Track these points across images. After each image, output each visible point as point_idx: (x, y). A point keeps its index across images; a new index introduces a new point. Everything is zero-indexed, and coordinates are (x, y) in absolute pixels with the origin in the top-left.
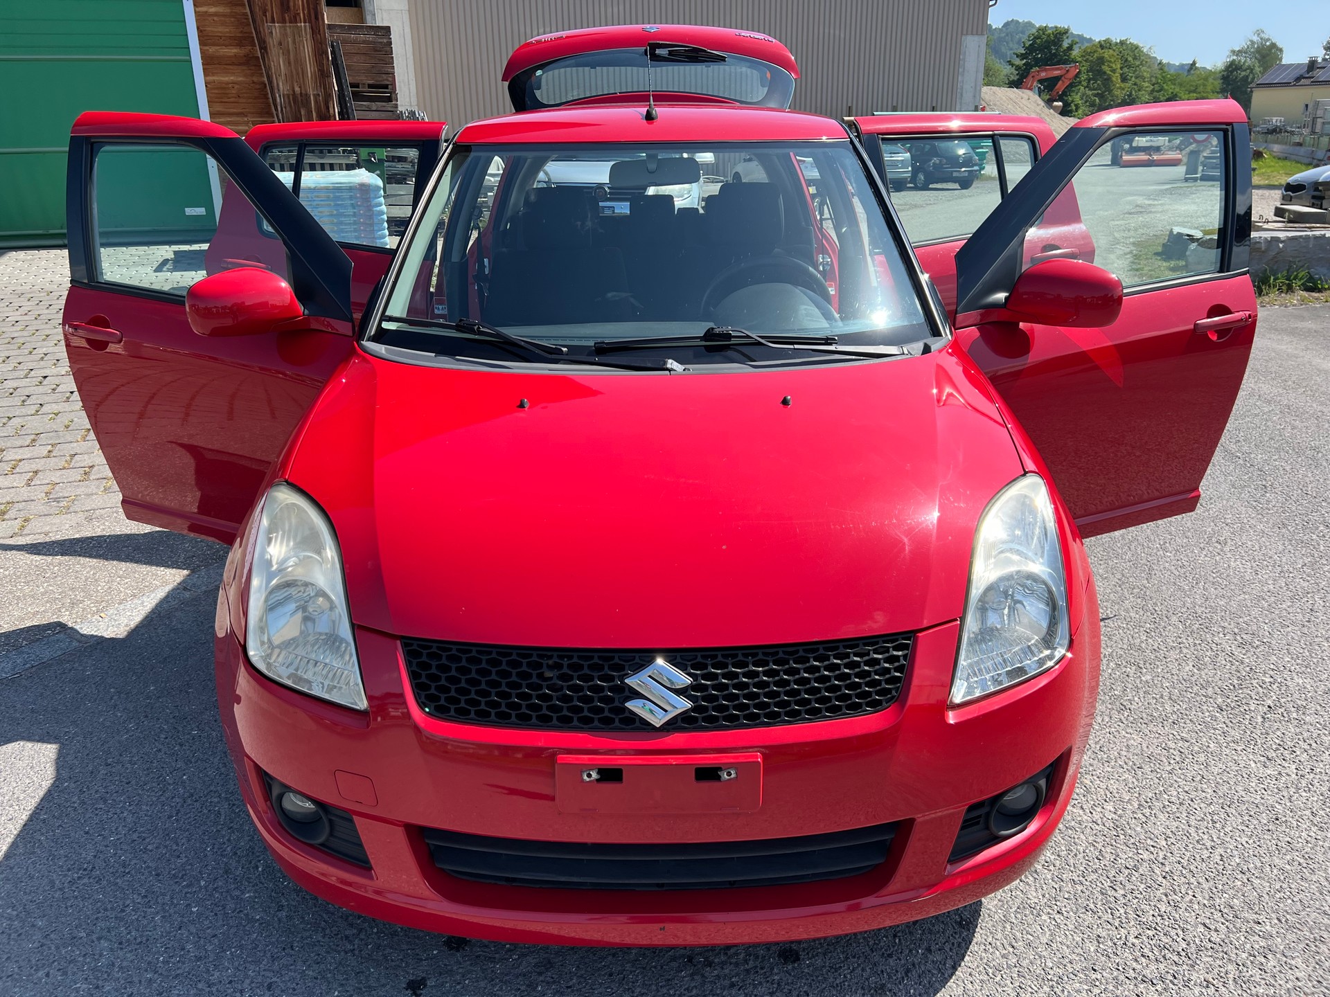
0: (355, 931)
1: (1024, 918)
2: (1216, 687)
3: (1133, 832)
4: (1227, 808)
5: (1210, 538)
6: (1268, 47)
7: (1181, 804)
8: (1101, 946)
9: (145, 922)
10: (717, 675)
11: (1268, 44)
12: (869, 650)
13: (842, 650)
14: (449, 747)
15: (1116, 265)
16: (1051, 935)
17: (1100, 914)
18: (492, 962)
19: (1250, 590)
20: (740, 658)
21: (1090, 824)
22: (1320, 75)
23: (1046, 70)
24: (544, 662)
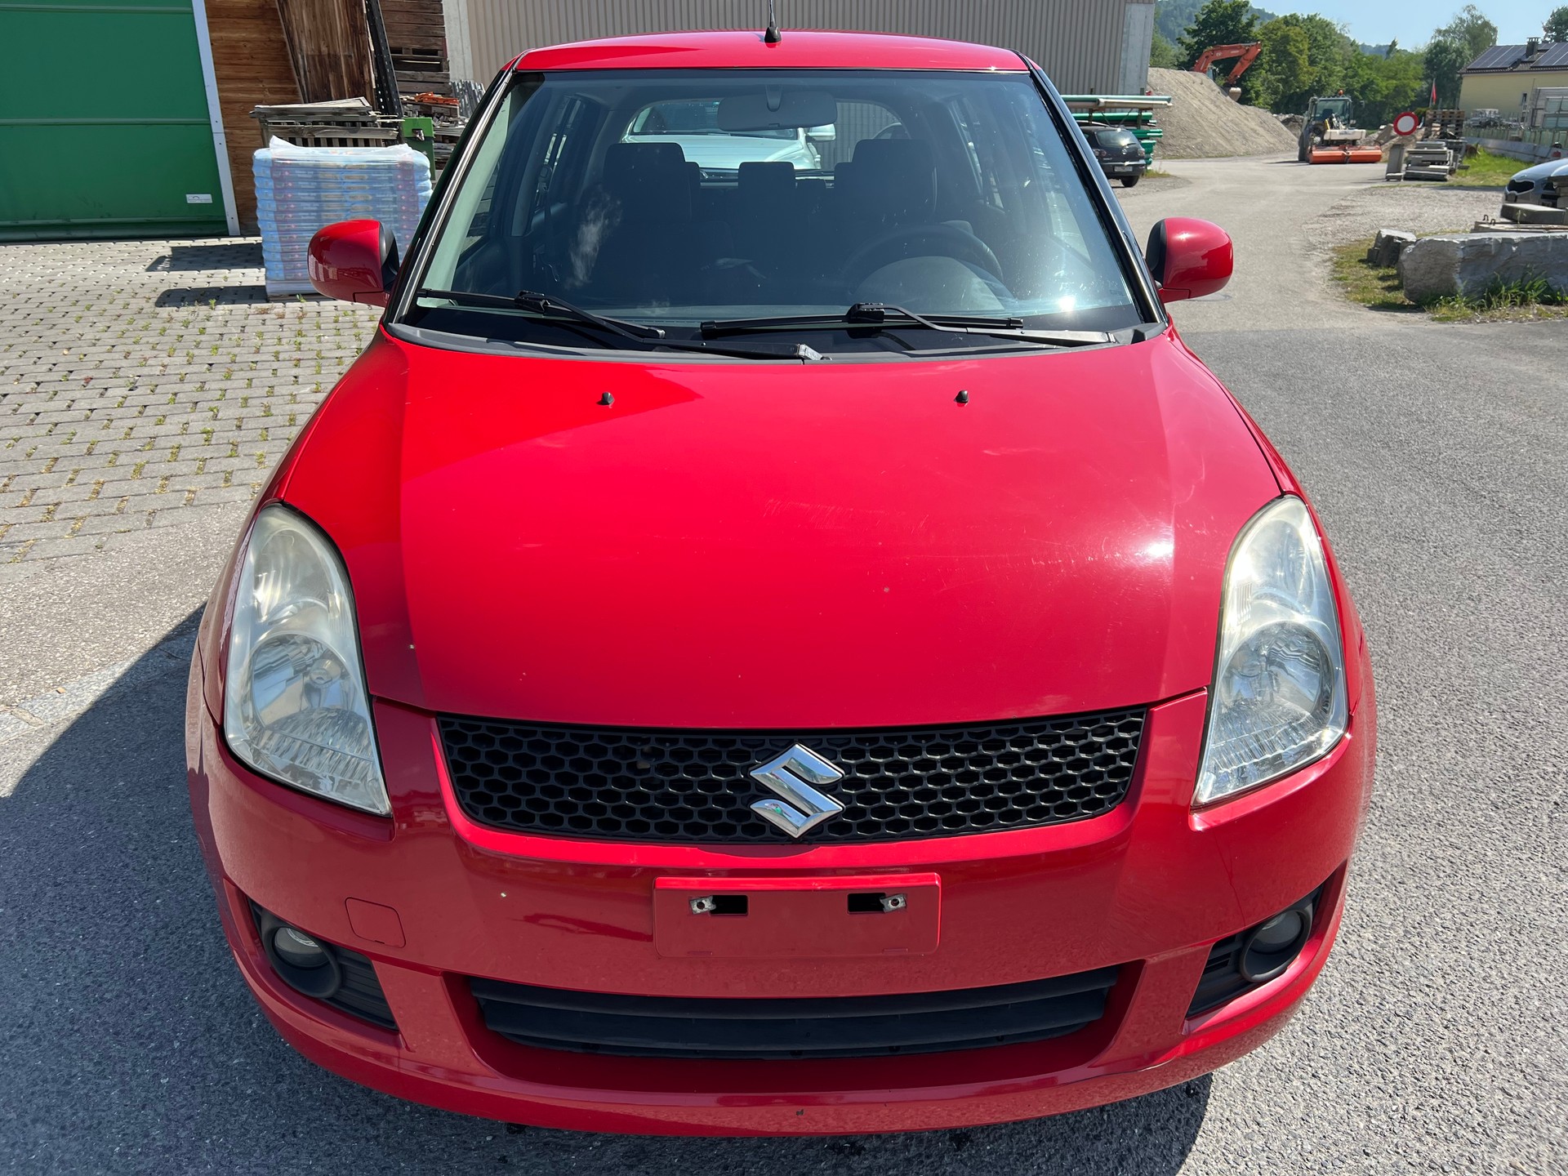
0: (380, 1110)
1: (1270, 1084)
2: (1487, 779)
3: (1401, 968)
4: (1517, 935)
5: (1460, 593)
6: (1479, 25)
7: (1458, 930)
8: (1373, 1121)
9: (97, 1099)
10: (877, 765)
11: (1479, 22)
12: (1087, 731)
13: (1049, 731)
14: (508, 865)
15: (1314, 274)
16: (1306, 1107)
17: (1368, 1077)
18: (565, 1151)
19: (1516, 657)
20: (910, 741)
21: (1345, 958)
22: (1540, 59)
23: (1222, 49)
24: (638, 748)
